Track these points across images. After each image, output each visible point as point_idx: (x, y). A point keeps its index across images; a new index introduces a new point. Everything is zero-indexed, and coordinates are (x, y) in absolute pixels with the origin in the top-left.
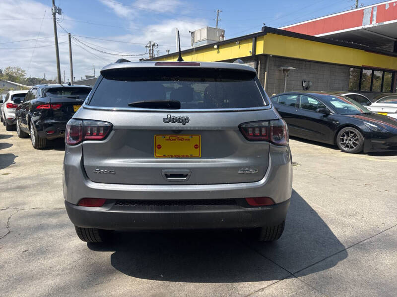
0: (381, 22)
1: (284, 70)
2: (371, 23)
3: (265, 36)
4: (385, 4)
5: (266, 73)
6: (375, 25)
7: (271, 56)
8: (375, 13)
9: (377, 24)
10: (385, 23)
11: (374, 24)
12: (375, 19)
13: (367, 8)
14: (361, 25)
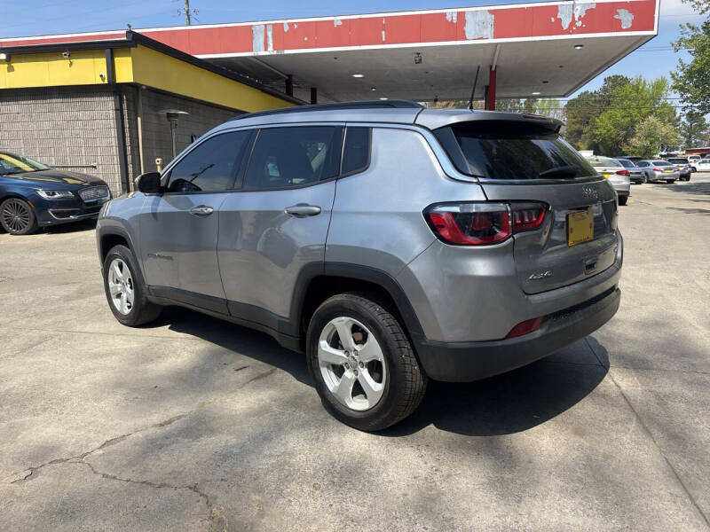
0: (280, 49)
1: (169, 115)
2: (266, 50)
3: (133, 49)
4: (283, 24)
5: (139, 119)
6: (272, 53)
7: (144, 87)
8: (270, 34)
9: (275, 53)
10: (287, 52)
11: (271, 51)
12: (270, 43)
13: (258, 25)
14: (252, 51)
